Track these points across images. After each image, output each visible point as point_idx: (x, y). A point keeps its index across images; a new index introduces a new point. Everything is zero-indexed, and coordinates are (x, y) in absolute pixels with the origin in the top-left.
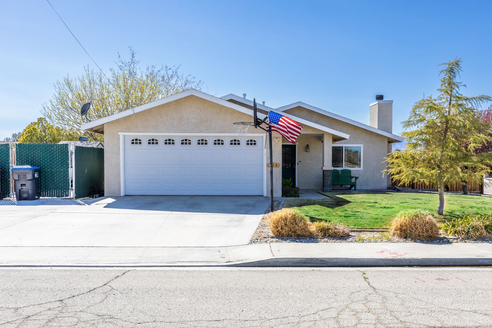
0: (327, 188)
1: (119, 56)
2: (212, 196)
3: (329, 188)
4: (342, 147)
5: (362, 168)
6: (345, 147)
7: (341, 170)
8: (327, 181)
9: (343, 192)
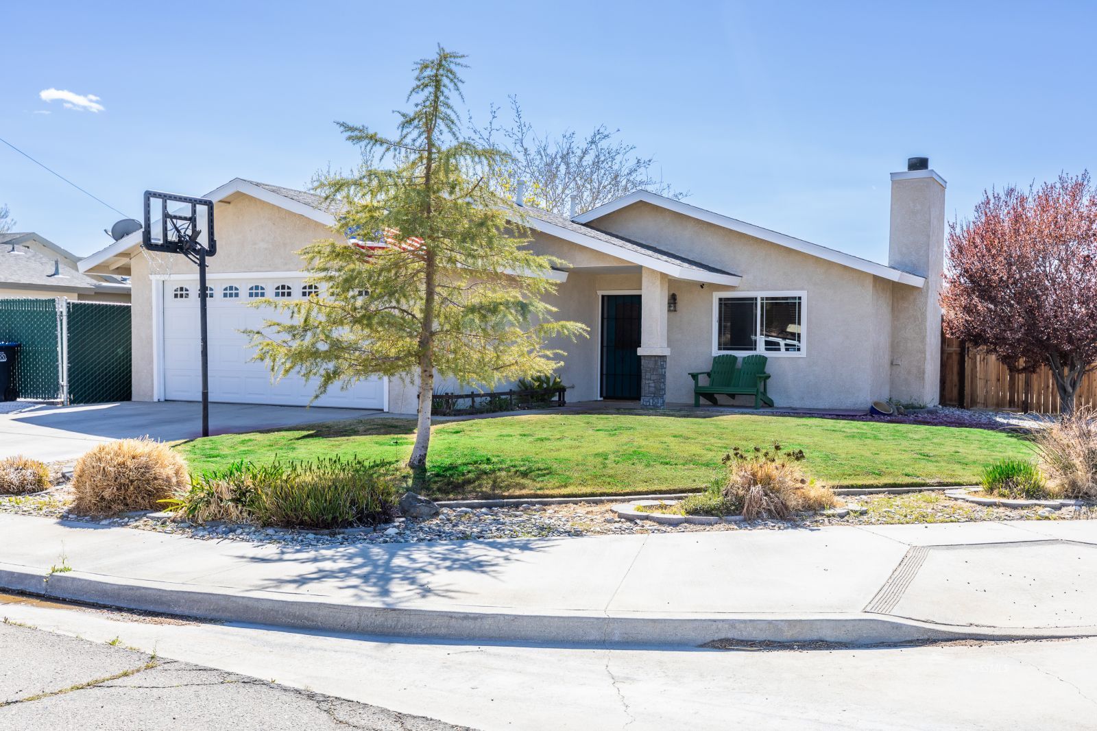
0: (647, 399)
1: (471, 118)
2: (281, 406)
3: (651, 401)
4: (756, 298)
5: (803, 353)
6: (762, 299)
7: (744, 358)
8: (647, 382)
9: (708, 410)
